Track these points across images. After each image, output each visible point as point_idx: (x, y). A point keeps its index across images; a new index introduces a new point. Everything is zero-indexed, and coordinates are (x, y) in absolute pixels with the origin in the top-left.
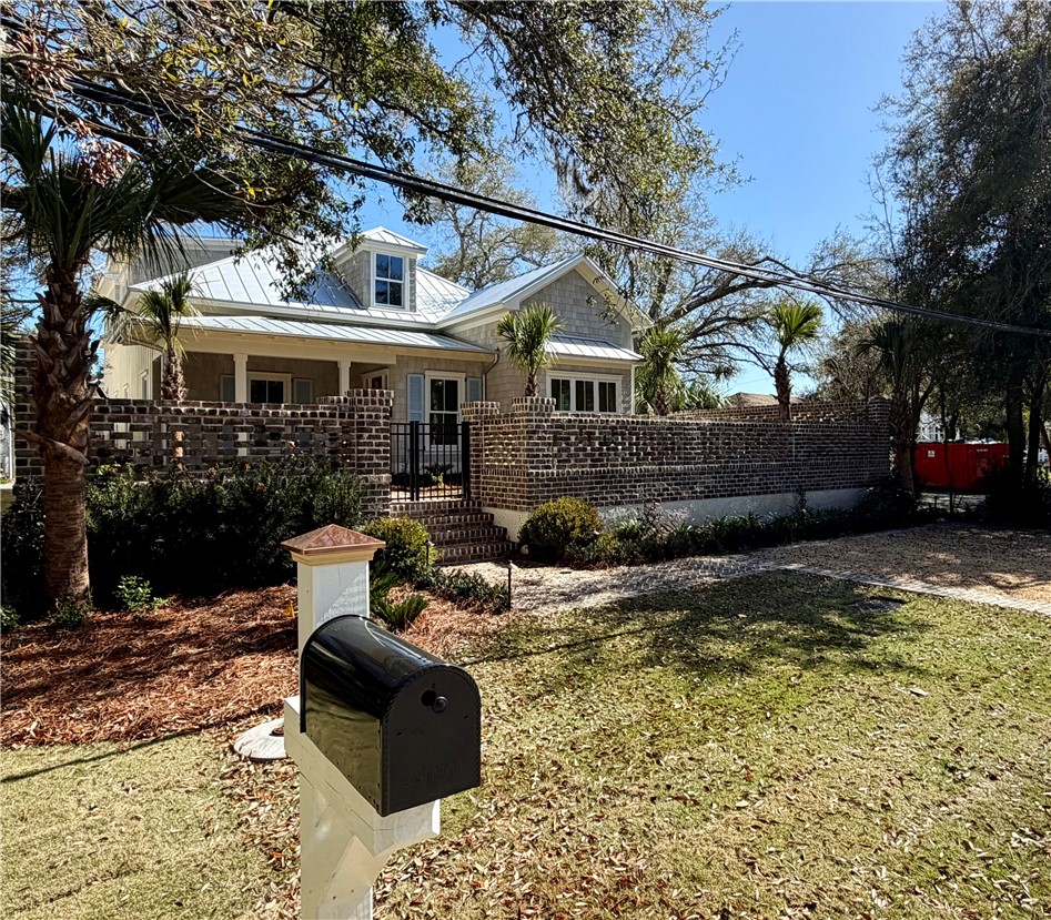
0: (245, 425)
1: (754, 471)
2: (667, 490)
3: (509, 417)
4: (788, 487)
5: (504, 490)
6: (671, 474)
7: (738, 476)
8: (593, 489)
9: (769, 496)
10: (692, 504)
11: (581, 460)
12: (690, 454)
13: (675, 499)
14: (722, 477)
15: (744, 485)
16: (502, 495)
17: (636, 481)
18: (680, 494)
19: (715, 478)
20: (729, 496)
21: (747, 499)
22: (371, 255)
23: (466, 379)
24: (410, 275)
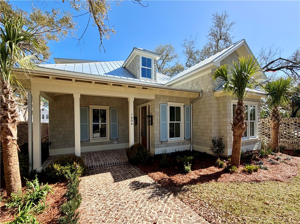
22: (140, 57)
23: (184, 106)
24: (154, 65)
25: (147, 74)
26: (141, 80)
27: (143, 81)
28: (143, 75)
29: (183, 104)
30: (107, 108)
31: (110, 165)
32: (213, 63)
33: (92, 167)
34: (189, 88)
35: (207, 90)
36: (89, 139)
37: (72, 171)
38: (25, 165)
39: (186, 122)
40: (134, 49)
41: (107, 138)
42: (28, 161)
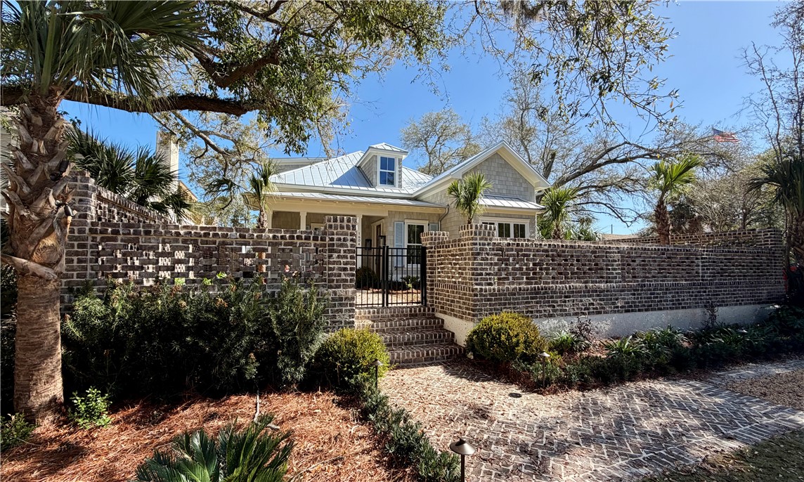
0: (234, 246)
1: (667, 289)
2: (593, 304)
3: (456, 242)
4: (697, 303)
5: (452, 301)
6: (596, 291)
7: (653, 294)
8: (529, 303)
9: (681, 311)
10: (615, 317)
11: (518, 278)
12: (612, 273)
13: (599, 313)
14: (640, 294)
15: (658, 302)
16: (451, 305)
17: (566, 297)
18: (603, 308)
19: (634, 294)
20: (646, 310)
21: (663, 313)
22: (378, 158)
23: (429, 224)
24: (399, 167)
25: (388, 179)
26: (378, 190)
28: (383, 182)
29: (427, 222)
34: (438, 200)
35: (453, 205)
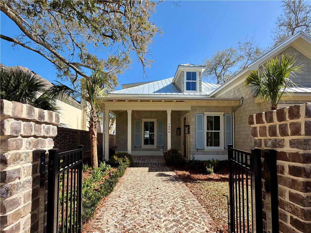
22: (184, 72)
23: (224, 115)
24: (199, 78)
25: (191, 87)
26: (185, 94)
27: (187, 94)
28: (188, 89)
29: (223, 113)
30: (155, 120)
31: (151, 164)
32: (248, 68)
33: (138, 163)
34: (231, 96)
35: (247, 97)
36: (141, 146)
37: (124, 161)
38: (101, 156)
39: (226, 131)
40: (178, 67)
41: (155, 146)
42: (102, 154)
